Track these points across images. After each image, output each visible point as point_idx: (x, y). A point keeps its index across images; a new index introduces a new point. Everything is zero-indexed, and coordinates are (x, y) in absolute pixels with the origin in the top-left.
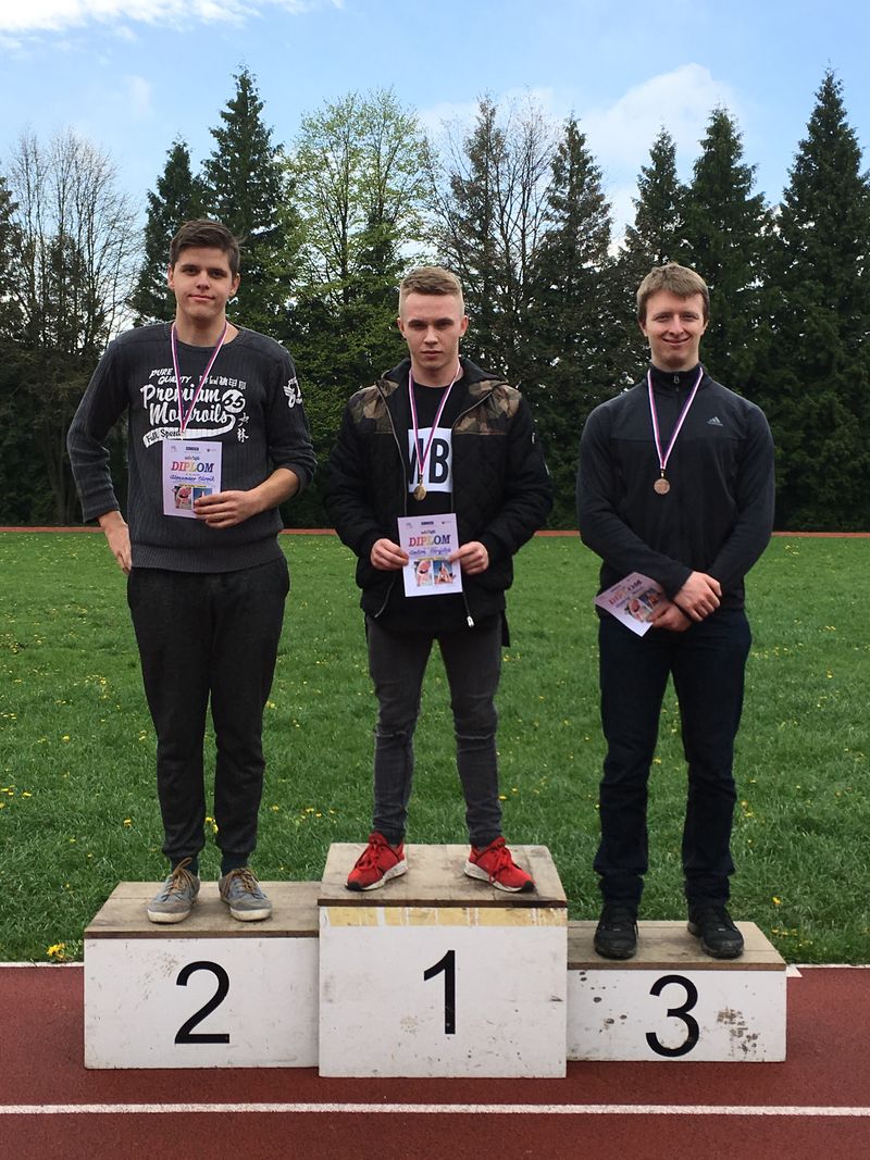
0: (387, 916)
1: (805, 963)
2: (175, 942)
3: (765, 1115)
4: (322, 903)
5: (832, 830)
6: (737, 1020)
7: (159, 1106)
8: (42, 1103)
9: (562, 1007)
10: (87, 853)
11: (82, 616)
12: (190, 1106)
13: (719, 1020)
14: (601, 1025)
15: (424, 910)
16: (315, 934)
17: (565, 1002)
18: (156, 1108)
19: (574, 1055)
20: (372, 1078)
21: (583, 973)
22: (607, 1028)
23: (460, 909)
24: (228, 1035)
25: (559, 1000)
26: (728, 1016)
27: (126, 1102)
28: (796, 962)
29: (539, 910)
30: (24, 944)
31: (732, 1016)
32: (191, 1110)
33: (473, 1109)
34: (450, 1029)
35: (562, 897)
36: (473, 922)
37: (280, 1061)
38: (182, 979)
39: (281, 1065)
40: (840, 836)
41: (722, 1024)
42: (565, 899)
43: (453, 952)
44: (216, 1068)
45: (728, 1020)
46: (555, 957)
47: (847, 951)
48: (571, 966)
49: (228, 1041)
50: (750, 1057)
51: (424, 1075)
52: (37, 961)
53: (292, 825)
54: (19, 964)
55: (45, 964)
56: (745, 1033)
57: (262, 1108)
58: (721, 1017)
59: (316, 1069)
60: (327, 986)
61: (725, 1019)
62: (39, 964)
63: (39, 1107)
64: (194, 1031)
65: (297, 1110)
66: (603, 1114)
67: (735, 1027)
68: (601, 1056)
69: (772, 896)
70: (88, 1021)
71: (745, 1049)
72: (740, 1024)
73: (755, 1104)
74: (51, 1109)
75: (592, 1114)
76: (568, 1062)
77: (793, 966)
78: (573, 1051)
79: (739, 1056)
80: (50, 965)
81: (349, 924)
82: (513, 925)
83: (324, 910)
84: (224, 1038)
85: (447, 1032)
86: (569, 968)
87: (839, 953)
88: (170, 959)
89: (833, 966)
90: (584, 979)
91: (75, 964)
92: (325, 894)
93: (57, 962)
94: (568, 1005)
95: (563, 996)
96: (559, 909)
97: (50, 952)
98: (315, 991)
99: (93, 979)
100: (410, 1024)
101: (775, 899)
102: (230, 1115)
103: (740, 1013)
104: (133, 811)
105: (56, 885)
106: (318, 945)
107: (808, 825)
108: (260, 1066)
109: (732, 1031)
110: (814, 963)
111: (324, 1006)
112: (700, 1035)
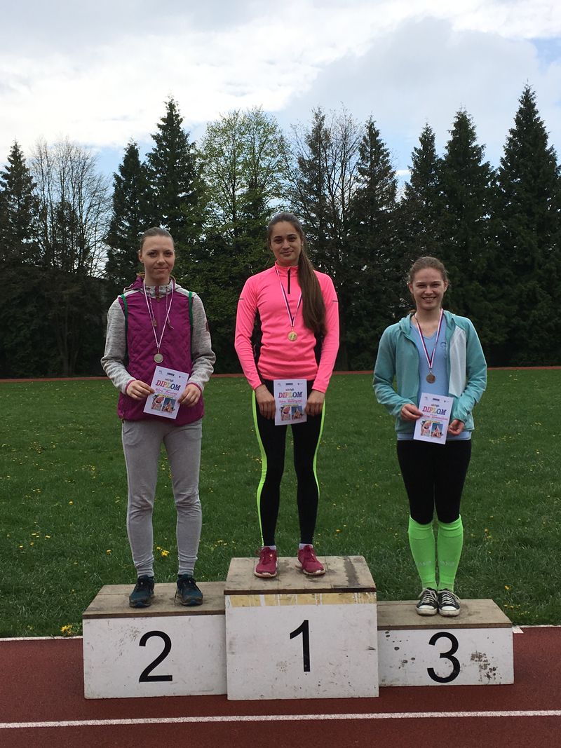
0: (266, 599)
1: (525, 625)
2: (137, 619)
3: (501, 716)
4: (227, 593)
5: (541, 545)
6: (483, 659)
7: (130, 720)
8: (59, 720)
9: (375, 653)
10: (83, 571)
11: (80, 430)
12: (149, 719)
13: (472, 659)
14: (400, 664)
15: (289, 595)
16: (223, 612)
17: (377, 650)
18: (128, 721)
19: (384, 683)
20: (260, 700)
21: (386, 633)
22: (403, 666)
23: (311, 595)
24: (171, 676)
25: (373, 649)
26: (477, 657)
27: (110, 719)
28: (519, 624)
29: (359, 594)
30: (47, 625)
31: (480, 657)
32: (150, 722)
33: (322, 717)
34: (307, 668)
35: (373, 585)
36: (319, 602)
37: (203, 691)
38: (143, 643)
39: (205, 694)
40: (546, 548)
41: (474, 662)
42: (375, 587)
43: (307, 621)
44: (164, 697)
45: (478, 659)
46: (370, 622)
47: (551, 617)
48: (380, 628)
49: (171, 680)
50: (492, 682)
51: (292, 697)
52: (55, 636)
53: (209, 550)
54: (44, 638)
55: (60, 638)
56: (489, 667)
57: (193, 719)
58: (473, 657)
59: (226, 695)
60: (231, 644)
61: (476, 659)
62: (56, 638)
63: (57, 723)
64: (151, 674)
65: (214, 720)
66: (402, 718)
67: (482, 663)
68: (400, 684)
69: (505, 584)
70: (85, 670)
71: (489, 676)
72: (485, 661)
73: (495, 710)
74: (65, 724)
75: (396, 719)
76: (380, 687)
77: (518, 627)
78: (383, 681)
79: (485, 681)
80: (63, 638)
81: (243, 606)
82: (343, 604)
83: (228, 598)
84: (169, 678)
85: (305, 671)
86: (378, 629)
87: (546, 618)
88: (134, 630)
89: (542, 626)
90: (387, 636)
91: (78, 637)
92: (228, 588)
93: (67, 636)
94: (379, 652)
95: (375, 646)
96: (371, 593)
97: (63, 630)
98: (224, 648)
99: (88, 643)
100: (282, 666)
101: (506, 587)
102: (173, 724)
103: (485, 654)
104: (112, 544)
105: (66, 590)
106: (225, 619)
107: (525, 542)
108: (192, 694)
109: (480, 666)
110: (531, 625)
111: (229, 656)
112: (461, 669)
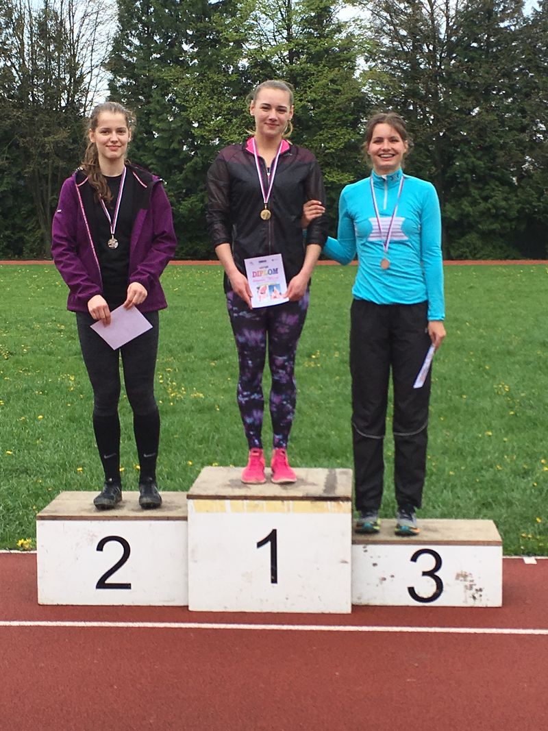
0: (232, 506)
2: (95, 522)
4: (189, 497)
6: (469, 578)
9: (348, 567)
10: (48, 488)
13: (457, 579)
14: (378, 581)
15: (257, 502)
16: (185, 519)
17: (350, 564)
18: (81, 624)
19: (357, 601)
20: (224, 612)
21: (364, 547)
22: (381, 583)
23: (280, 502)
24: (130, 584)
25: (346, 562)
26: (462, 576)
29: (333, 503)
30: (3, 539)
31: (465, 576)
33: (285, 627)
34: (274, 580)
35: (350, 494)
36: (289, 510)
37: (164, 602)
38: (100, 548)
39: (166, 604)
41: (458, 581)
42: (351, 496)
43: (276, 530)
44: (123, 606)
45: (462, 578)
46: (343, 534)
48: (354, 542)
49: (130, 588)
50: (478, 604)
51: (257, 610)
52: (11, 549)
55: (16, 551)
56: (474, 587)
57: (149, 625)
58: (458, 576)
59: (187, 607)
60: (193, 551)
62: (12, 551)
64: (108, 581)
67: (468, 583)
68: (377, 603)
69: (537, 517)
70: (39, 573)
71: (474, 598)
72: (470, 581)
76: (354, 607)
77: (533, 557)
78: (359, 598)
79: (471, 603)
80: (19, 552)
81: (207, 511)
82: (314, 512)
83: (191, 502)
84: (127, 586)
85: (272, 583)
88: (91, 534)
90: (366, 551)
92: (192, 493)
93: (24, 550)
94: (352, 565)
95: (348, 560)
96: (345, 502)
97: (19, 544)
98: (186, 555)
99: (42, 546)
100: (248, 577)
103: (470, 574)
104: (84, 463)
105: (26, 507)
106: (187, 525)
108: (152, 605)
109: (466, 586)
111: (191, 564)
112: (444, 589)
